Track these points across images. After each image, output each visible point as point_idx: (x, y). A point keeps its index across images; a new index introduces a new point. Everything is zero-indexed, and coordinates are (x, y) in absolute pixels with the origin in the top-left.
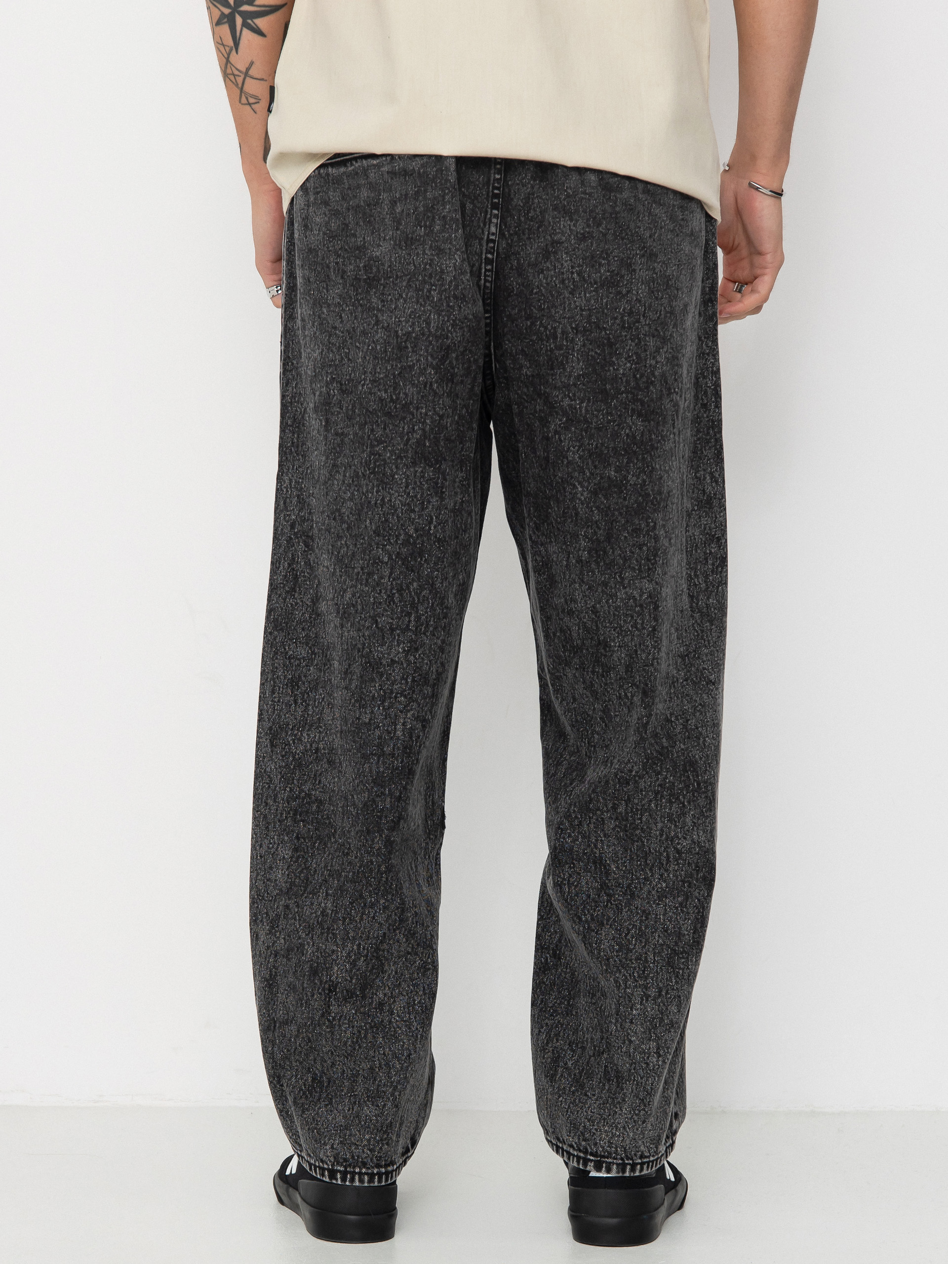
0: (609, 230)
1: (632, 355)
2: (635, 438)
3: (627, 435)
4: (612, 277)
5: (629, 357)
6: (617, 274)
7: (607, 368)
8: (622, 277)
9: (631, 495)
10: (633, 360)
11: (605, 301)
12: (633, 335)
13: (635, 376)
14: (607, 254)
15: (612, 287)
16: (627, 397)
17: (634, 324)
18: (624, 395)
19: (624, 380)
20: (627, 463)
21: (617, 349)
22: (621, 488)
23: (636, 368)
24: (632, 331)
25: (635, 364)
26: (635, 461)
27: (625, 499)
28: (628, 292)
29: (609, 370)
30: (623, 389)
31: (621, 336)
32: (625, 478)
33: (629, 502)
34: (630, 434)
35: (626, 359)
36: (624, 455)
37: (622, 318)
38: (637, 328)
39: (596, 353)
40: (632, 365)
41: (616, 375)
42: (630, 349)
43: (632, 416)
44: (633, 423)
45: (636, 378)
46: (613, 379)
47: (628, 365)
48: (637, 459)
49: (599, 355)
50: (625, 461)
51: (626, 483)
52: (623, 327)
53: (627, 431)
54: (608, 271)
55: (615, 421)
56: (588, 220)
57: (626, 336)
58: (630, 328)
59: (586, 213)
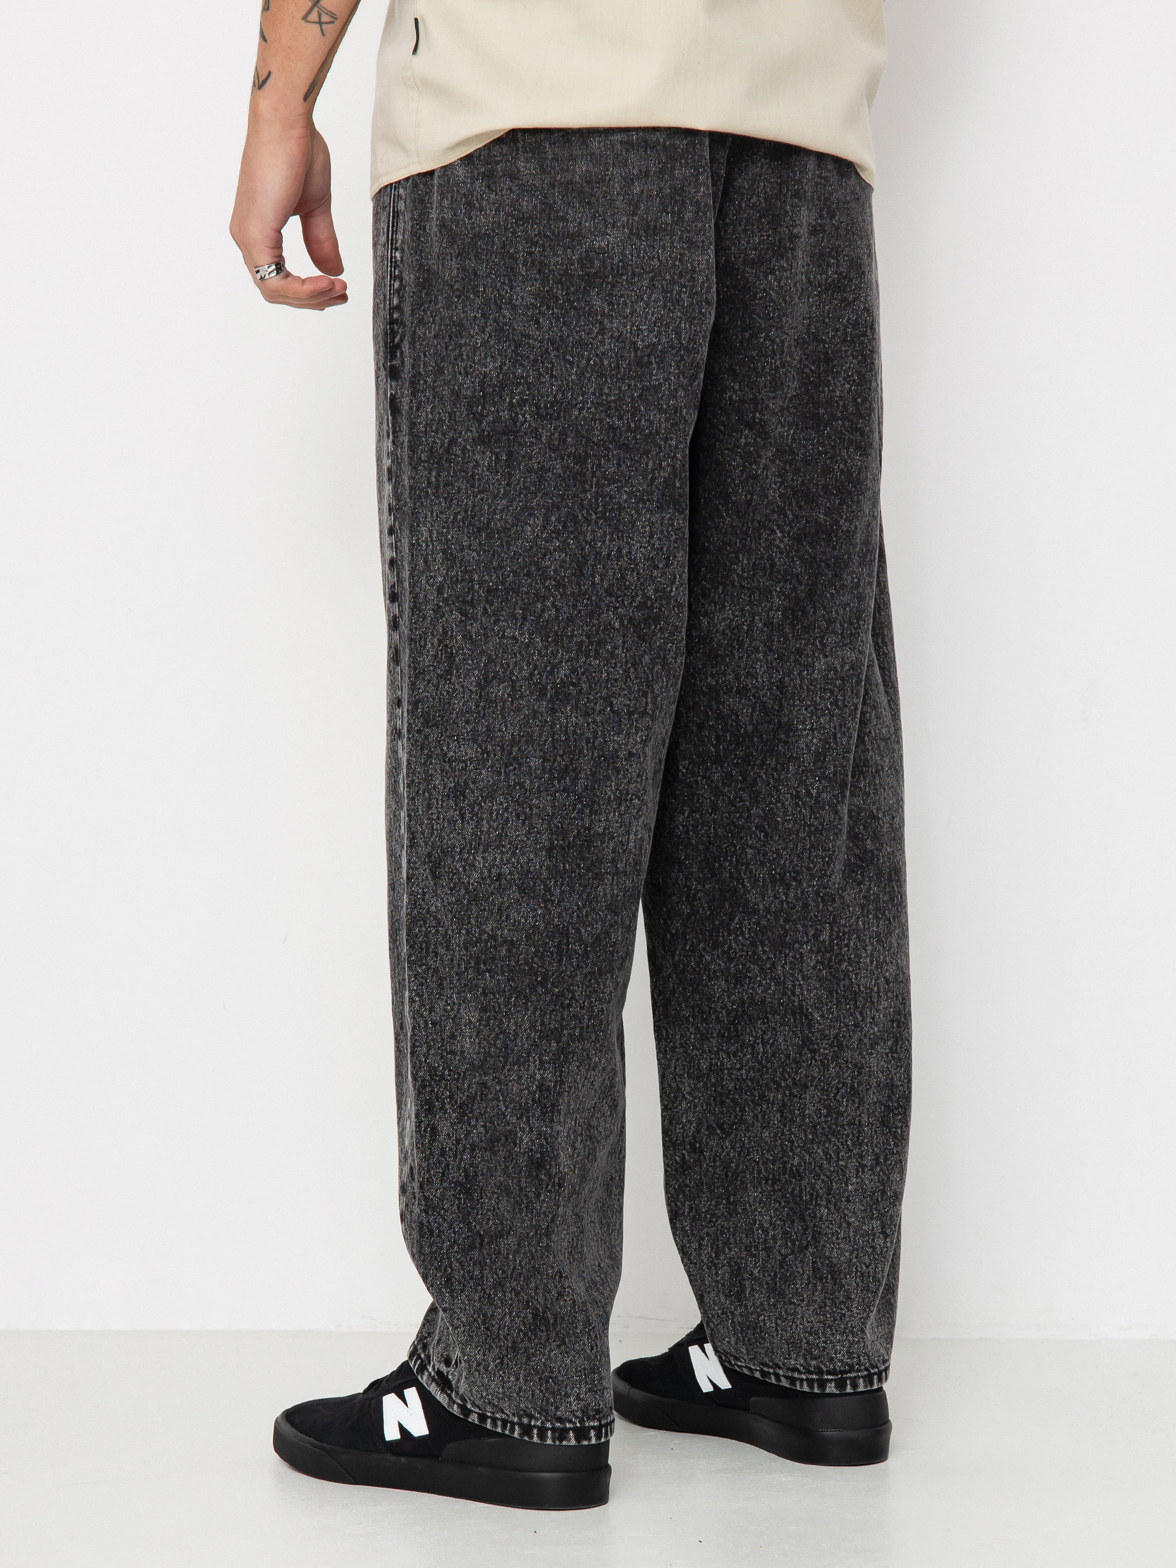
0: (841, 222)
1: (852, 374)
2: (851, 475)
3: (842, 471)
4: (839, 280)
5: (849, 376)
6: (845, 278)
7: (821, 389)
8: (850, 280)
9: (842, 543)
10: (854, 381)
11: (827, 308)
12: (856, 351)
13: (854, 400)
14: (837, 252)
15: (838, 293)
16: (844, 425)
17: (858, 338)
18: (840, 422)
19: (841, 403)
20: (840, 504)
21: (834, 367)
22: (830, 534)
23: (856, 391)
24: (855, 346)
25: (857, 386)
26: (850, 503)
27: (834, 548)
28: (855, 299)
29: (823, 392)
30: (839, 414)
31: (841, 351)
32: (837, 522)
33: (839, 552)
34: (845, 470)
35: (844, 379)
36: (836, 495)
37: (845, 329)
38: (863, 343)
39: (811, 370)
40: (851, 386)
41: (831, 397)
42: (850, 367)
43: (848, 448)
44: (849, 457)
45: (857, 403)
46: (827, 402)
47: (847, 386)
48: (852, 501)
49: (813, 372)
50: (837, 502)
51: (837, 529)
52: (845, 341)
53: (842, 466)
54: (836, 273)
55: (828, 453)
56: (822, 210)
57: (846, 351)
58: (852, 342)
59: (820, 201)
